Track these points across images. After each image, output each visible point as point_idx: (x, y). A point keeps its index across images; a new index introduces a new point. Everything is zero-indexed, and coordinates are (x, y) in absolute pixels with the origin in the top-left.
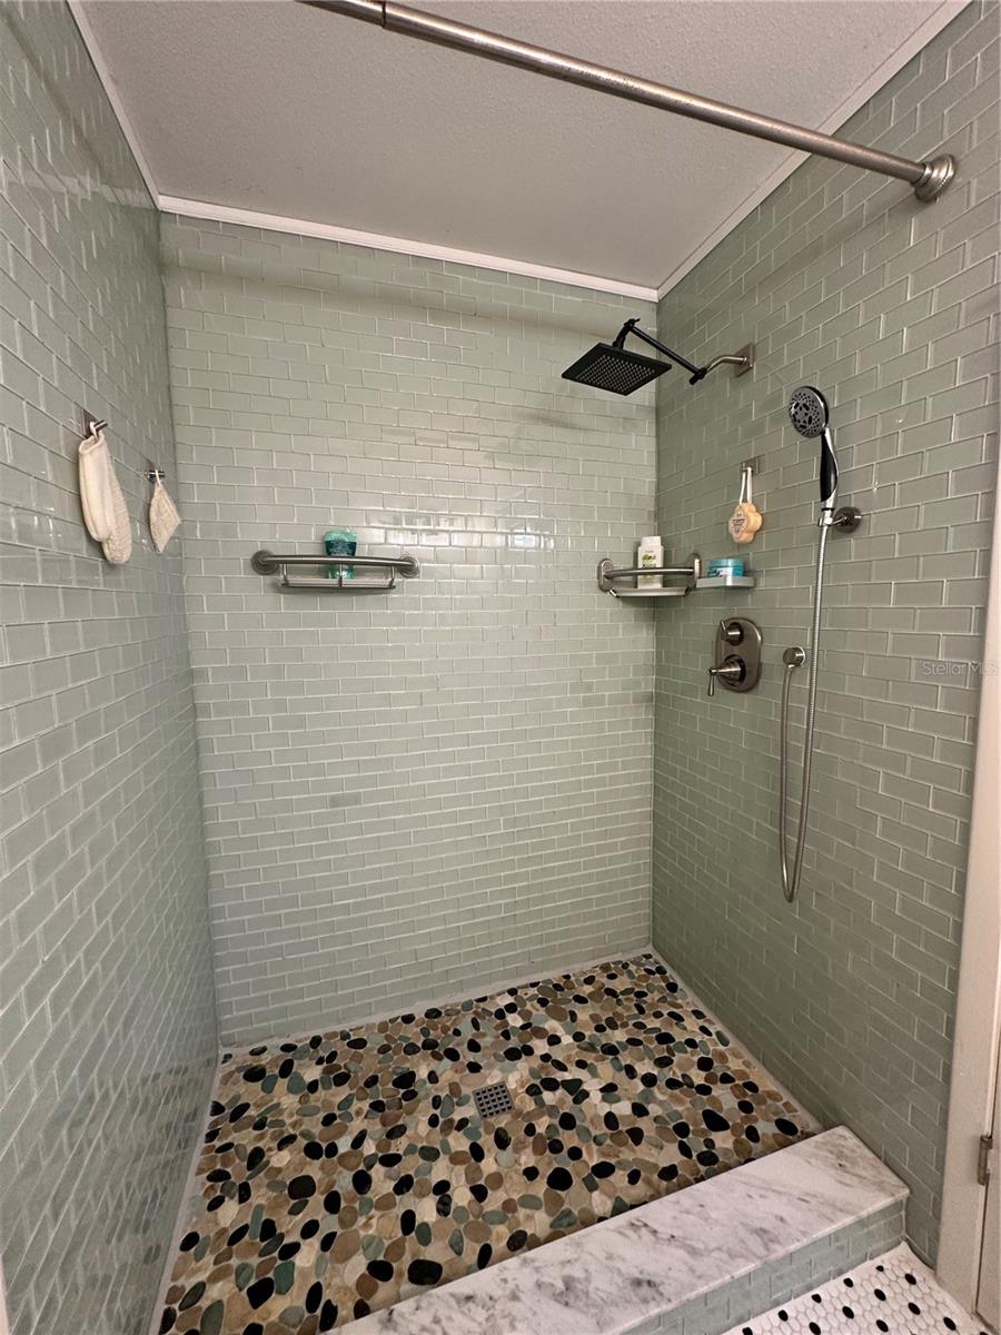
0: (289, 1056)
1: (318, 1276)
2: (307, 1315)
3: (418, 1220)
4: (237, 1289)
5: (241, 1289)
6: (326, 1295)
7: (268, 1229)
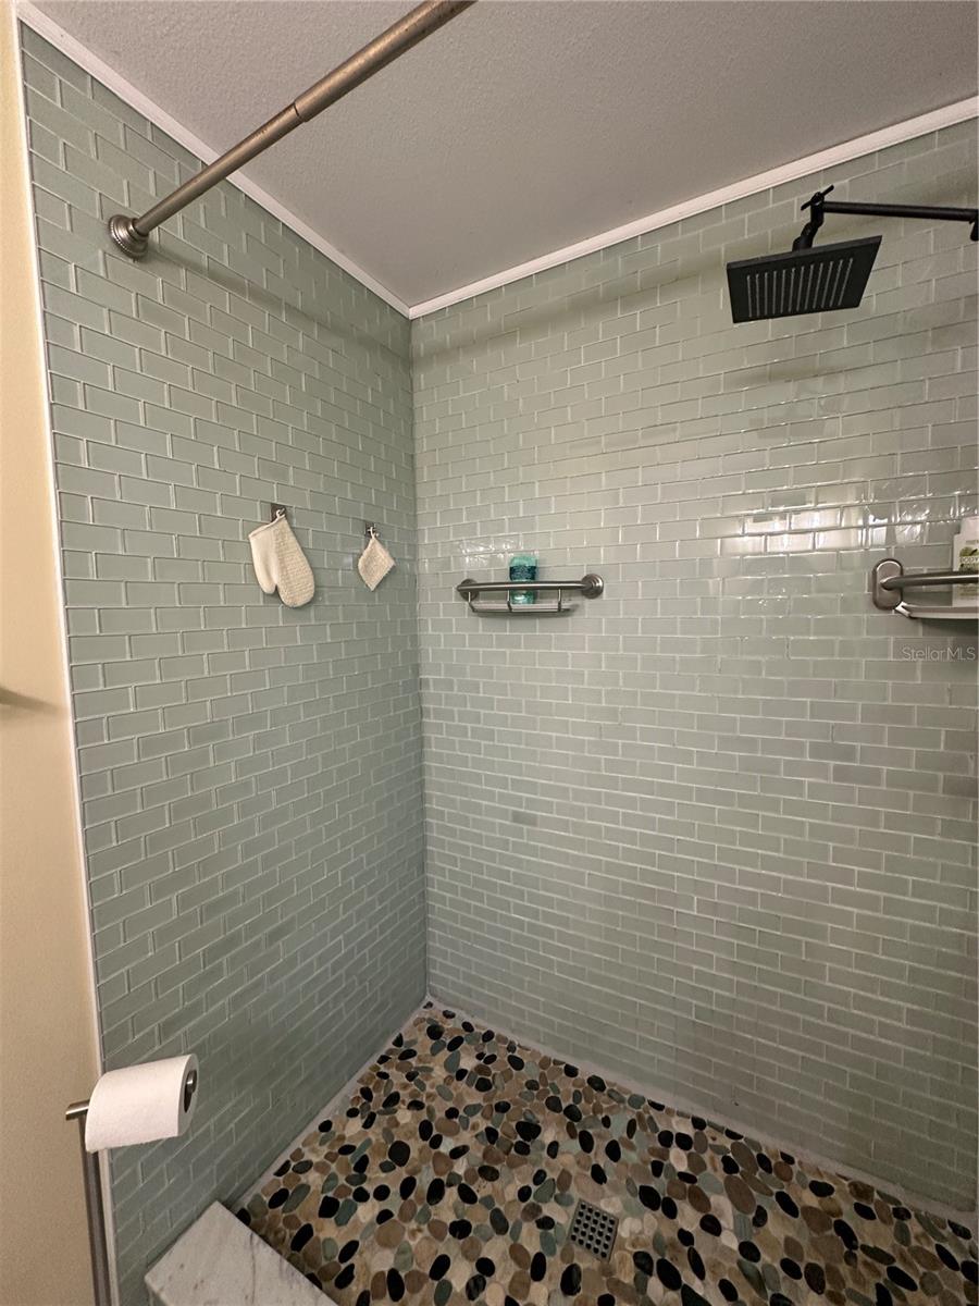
0: (464, 1034)
1: (361, 1238)
2: (337, 1259)
3: (448, 1276)
4: (320, 1189)
5: (322, 1192)
6: (355, 1260)
7: (362, 1164)
